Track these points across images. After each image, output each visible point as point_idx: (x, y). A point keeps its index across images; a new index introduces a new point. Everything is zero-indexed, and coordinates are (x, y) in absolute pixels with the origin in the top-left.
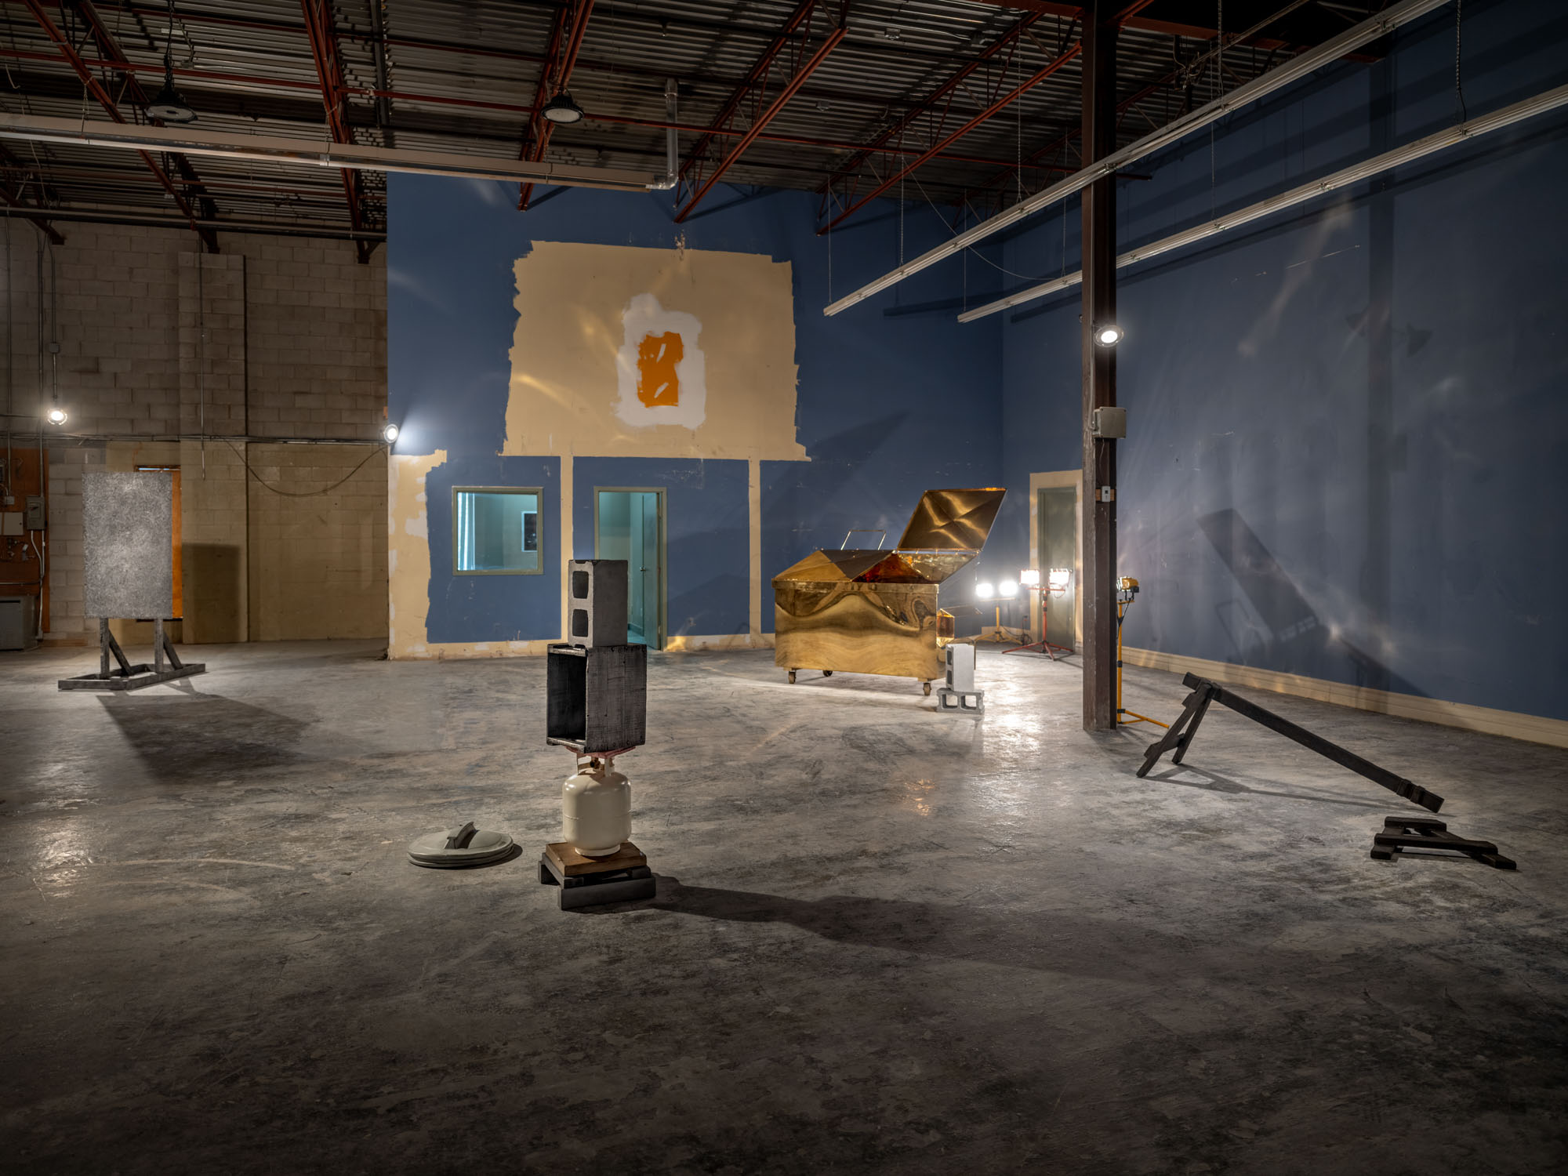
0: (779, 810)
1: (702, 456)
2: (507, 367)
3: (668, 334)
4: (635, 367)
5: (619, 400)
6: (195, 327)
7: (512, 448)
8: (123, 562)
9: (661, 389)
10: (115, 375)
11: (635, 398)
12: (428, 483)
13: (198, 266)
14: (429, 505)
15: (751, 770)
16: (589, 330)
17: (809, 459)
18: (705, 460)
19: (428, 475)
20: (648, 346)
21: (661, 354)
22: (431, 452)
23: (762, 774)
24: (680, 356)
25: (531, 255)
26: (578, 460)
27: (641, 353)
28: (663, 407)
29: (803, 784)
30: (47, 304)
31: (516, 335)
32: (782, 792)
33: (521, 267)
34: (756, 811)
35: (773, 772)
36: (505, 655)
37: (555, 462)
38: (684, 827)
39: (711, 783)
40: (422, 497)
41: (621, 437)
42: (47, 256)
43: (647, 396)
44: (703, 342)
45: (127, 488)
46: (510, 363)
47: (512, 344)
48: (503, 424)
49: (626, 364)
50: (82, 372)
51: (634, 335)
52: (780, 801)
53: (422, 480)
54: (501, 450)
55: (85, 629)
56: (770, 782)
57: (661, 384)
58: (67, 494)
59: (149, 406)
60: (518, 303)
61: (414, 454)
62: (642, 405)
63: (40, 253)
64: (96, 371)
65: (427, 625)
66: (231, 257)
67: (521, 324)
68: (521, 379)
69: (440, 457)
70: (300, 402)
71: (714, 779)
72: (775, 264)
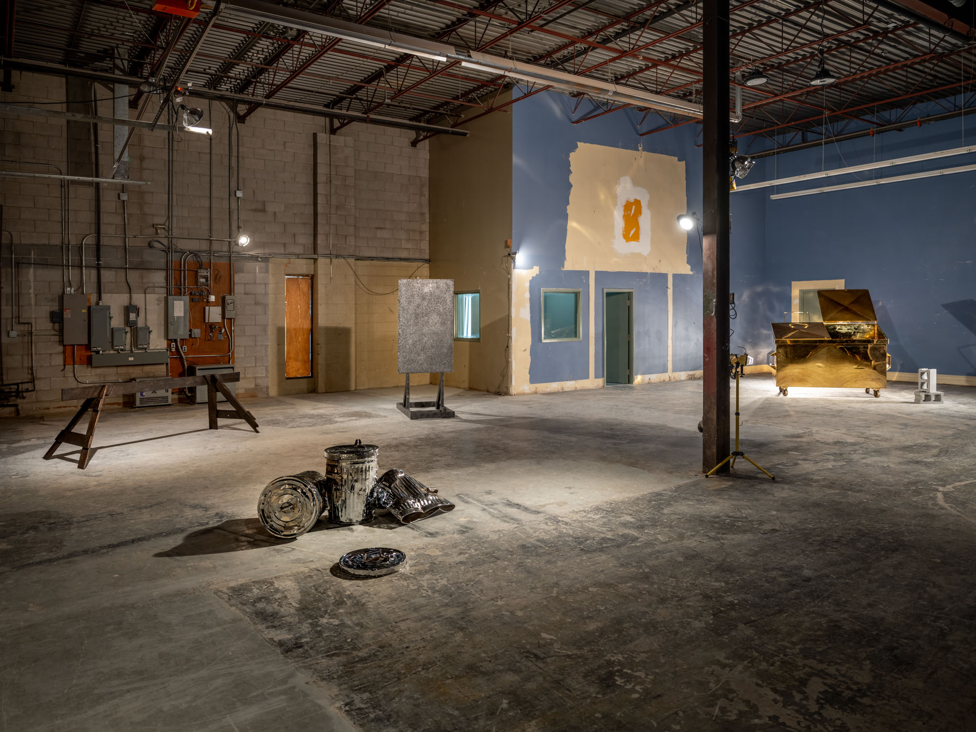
1: (649, 271)
2: (565, 217)
3: (636, 200)
4: (622, 219)
5: (614, 238)
6: (326, 183)
7: (568, 266)
8: (423, 337)
9: (632, 232)
10: (275, 213)
11: (622, 236)
12: (530, 286)
13: (328, 143)
14: (531, 299)
16: (602, 197)
17: (691, 273)
18: (651, 273)
19: (531, 281)
20: (628, 206)
21: (633, 212)
22: (532, 268)
24: (640, 213)
25: (577, 150)
26: (596, 272)
27: (624, 210)
28: (633, 242)
30: (234, 164)
31: (571, 198)
33: (574, 158)
36: (565, 390)
37: (587, 273)
40: (527, 295)
41: (615, 259)
42: (234, 131)
43: (627, 237)
44: (650, 206)
45: (426, 290)
46: (567, 214)
47: (568, 204)
48: (564, 251)
49: (618, 217)
50: (255, 210)
51: (621, 202)
53: (527, 285)
54: (563, 267)
55: (256, 385)
57: (632, 229)
58: (245, 294)
59: (294, 235)
60: (572, 179)
61: (524, 269)
62: (624, 241)
63: (230, 129)
64: (264, 211)
65: (529, 373)
66: (347, 138)
67: (573, 191)
68: (572, 224)
69: (536, 270)
70: (379, 234)
72: (680, 162)
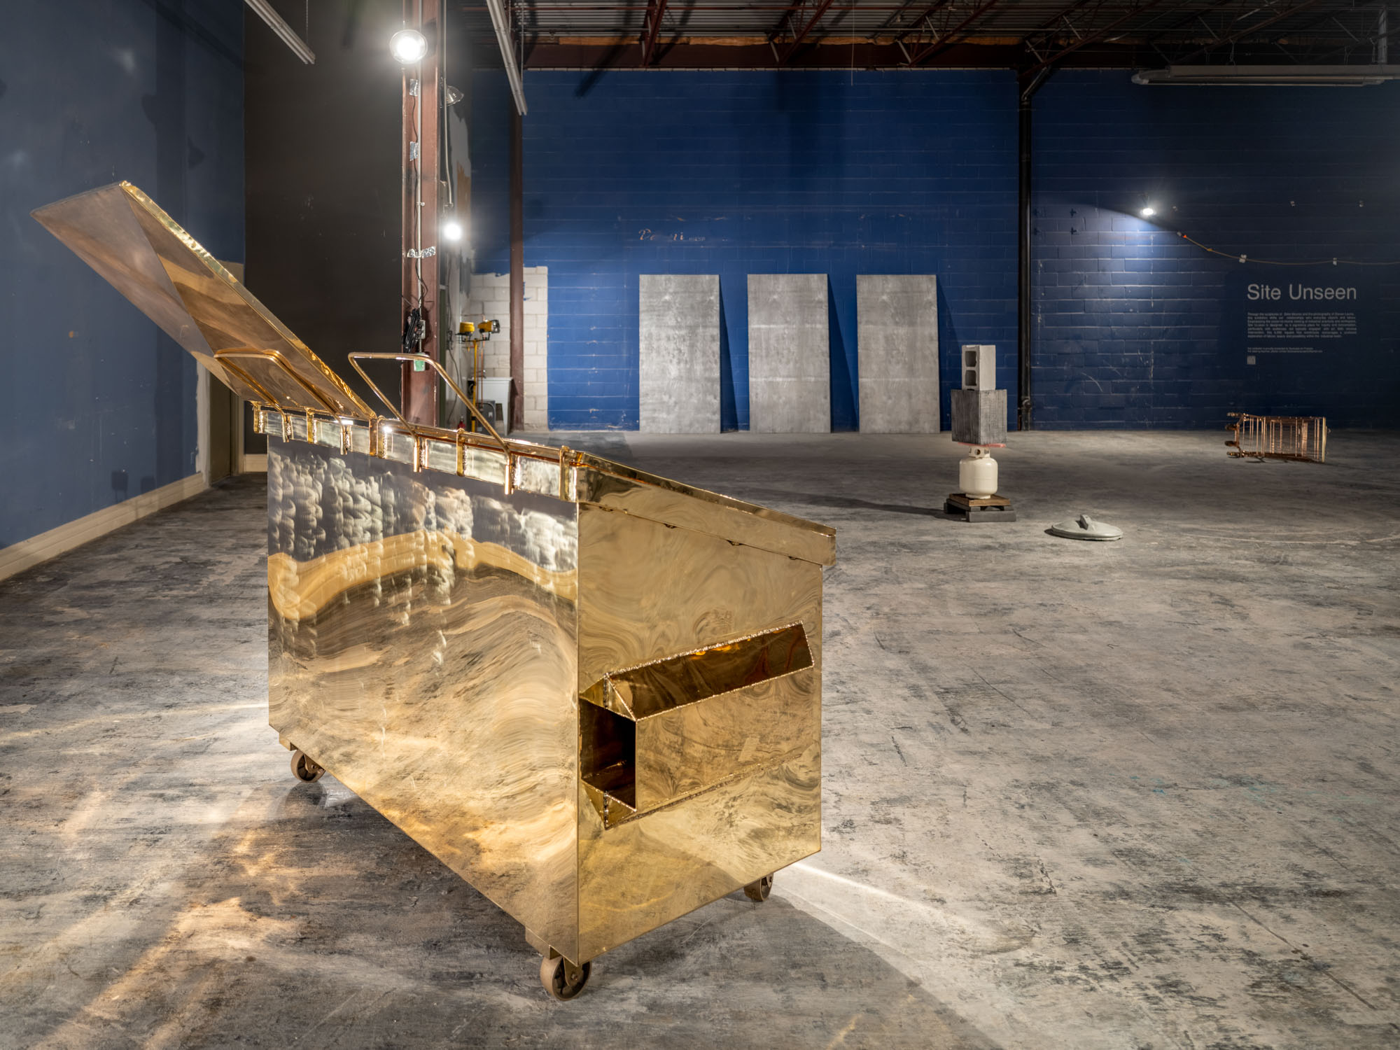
0: (874, 544)
15: (898, 577)
23: (886, 572)
29: (847, 560)
32: (868, 555)
34: (892, 544)
35: (874, 573)
38: (944, 539)
39: (936, 567)
52: (872, 549)
56: (880, 564)
71: (934, 571)
